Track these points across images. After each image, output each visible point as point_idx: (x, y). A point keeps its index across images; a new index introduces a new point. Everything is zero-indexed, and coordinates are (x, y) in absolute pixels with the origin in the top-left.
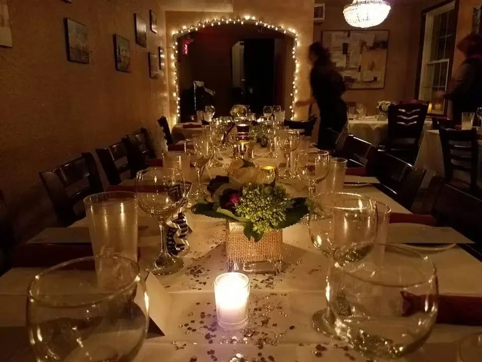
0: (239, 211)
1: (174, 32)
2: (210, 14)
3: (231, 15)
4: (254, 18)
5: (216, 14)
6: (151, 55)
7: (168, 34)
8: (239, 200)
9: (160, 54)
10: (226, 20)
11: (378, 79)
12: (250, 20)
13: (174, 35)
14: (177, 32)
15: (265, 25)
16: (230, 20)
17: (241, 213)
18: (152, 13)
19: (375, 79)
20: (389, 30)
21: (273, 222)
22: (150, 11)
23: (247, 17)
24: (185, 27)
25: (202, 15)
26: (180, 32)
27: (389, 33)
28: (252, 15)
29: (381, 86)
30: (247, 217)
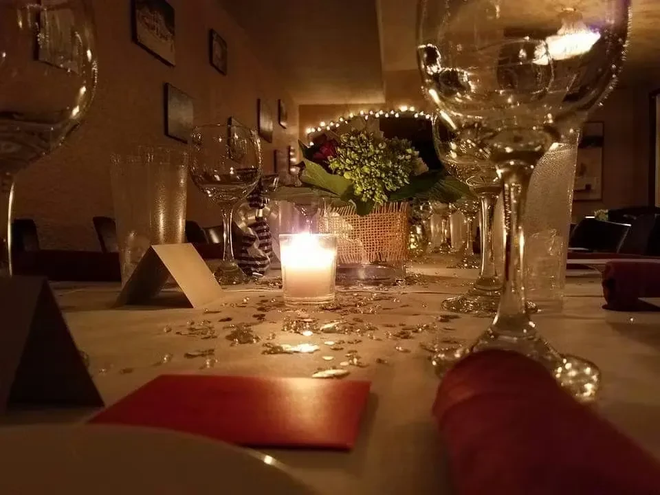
0: (333, 165)
1: (309, 130)
2: (356, 107)
3: (383, 107)
4: (412, 109)
5: (363, 106)
6: (278, 154)
7: (301, 133)
8: (334, 151)
9: (290, 157)
10: (376, 113)
11: (593, 188)
12: (407, 111)
13: (309, 134)
14: (313, 130)
15: (427, 117)
16: (381, 113)
17: (337, 169)
18: (281, 102)
19: (588, 187)
20: (603, 122)
21: (387, 185)
22: (279, 101)
23: (404, 108)
24: (323, 124)
25: (346, 108)
26: (316, 130)
27: (604, 125)
28: (410, 105)
29: (597, 196)
30: (347, 176)
